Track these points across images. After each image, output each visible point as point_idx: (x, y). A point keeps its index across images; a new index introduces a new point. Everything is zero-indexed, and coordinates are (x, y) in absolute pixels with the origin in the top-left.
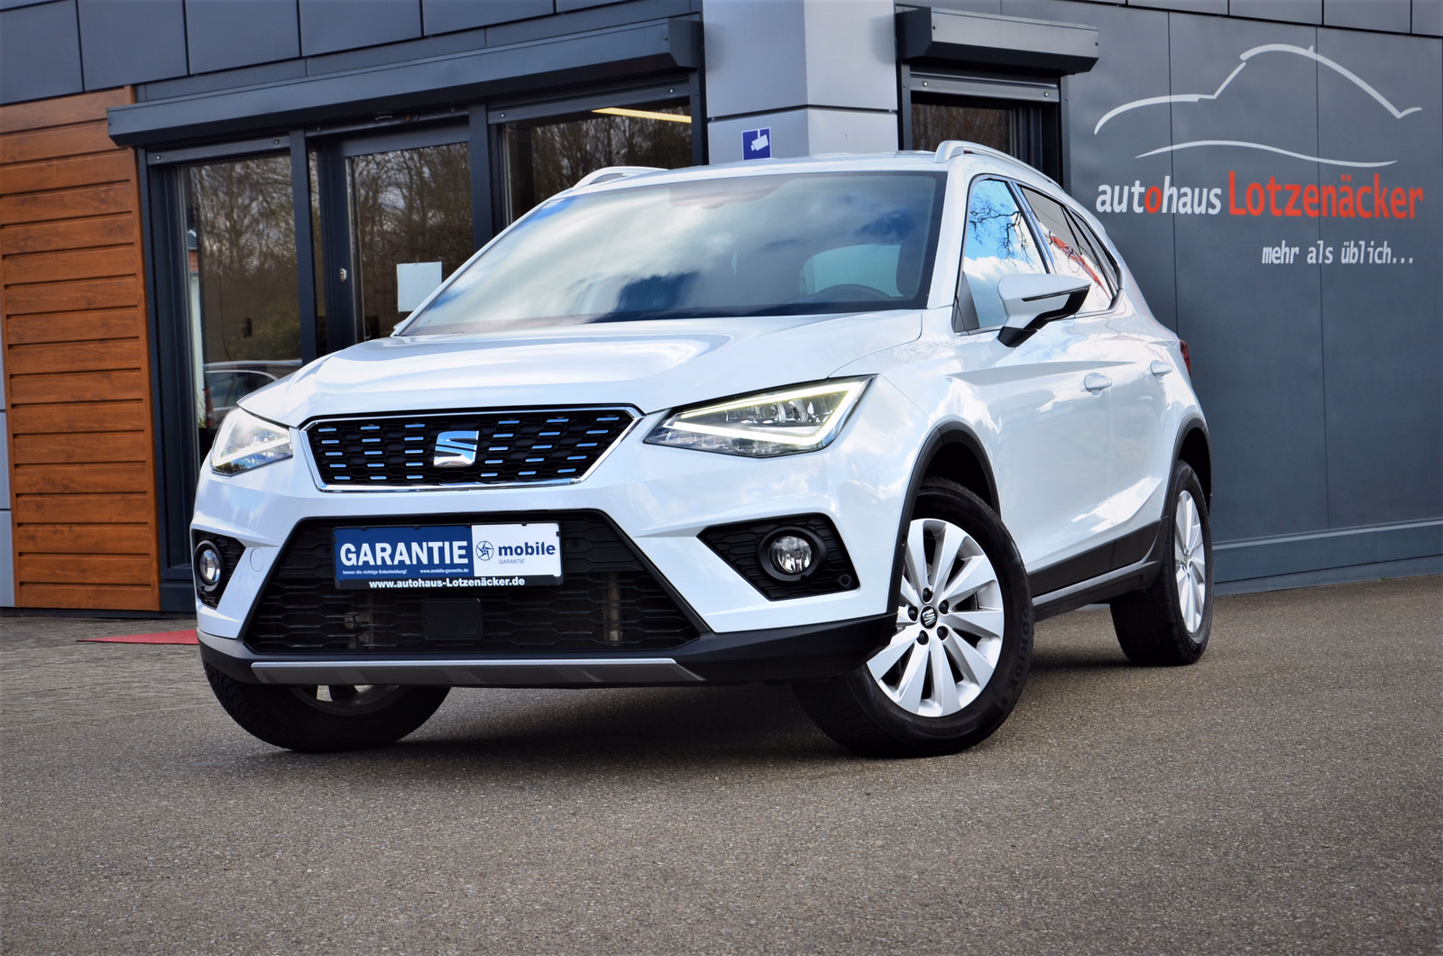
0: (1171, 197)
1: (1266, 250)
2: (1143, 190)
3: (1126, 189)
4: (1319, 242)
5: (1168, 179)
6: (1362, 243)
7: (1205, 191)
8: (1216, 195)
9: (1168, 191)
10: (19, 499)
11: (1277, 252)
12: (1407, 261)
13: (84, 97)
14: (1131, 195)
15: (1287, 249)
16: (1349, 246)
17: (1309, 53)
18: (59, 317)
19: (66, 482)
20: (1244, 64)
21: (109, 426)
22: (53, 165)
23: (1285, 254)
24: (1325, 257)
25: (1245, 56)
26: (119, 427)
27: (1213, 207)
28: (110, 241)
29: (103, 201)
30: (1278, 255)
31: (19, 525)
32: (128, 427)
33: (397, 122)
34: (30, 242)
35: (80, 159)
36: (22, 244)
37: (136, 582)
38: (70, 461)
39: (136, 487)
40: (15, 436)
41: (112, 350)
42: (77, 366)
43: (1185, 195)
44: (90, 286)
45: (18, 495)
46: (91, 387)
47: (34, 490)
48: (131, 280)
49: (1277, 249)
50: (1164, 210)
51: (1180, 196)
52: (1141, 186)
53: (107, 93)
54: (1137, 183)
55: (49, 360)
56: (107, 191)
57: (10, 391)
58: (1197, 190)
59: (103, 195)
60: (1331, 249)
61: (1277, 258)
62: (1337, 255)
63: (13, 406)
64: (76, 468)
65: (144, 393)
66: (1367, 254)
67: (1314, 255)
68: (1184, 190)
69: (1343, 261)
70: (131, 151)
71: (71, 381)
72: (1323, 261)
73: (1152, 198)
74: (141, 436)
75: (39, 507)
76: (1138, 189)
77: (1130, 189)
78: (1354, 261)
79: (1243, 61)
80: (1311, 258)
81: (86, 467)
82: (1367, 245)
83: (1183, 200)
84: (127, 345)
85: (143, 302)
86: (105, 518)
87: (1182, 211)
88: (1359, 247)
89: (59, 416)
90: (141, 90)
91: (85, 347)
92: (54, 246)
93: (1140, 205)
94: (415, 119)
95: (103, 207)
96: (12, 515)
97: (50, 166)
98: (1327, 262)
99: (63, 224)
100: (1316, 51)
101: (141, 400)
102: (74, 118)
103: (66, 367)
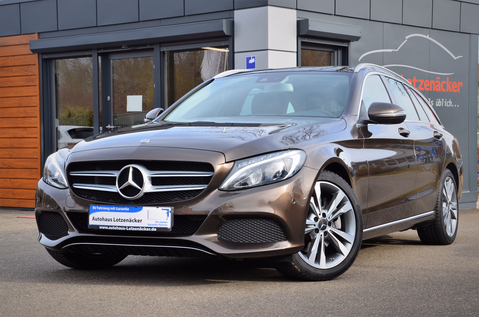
4: (429, 99)
6: (443, 100)
12: (457, 106)
13: (21, 36)
16: (439, 100)
17: (427, 37)
18: (9, 109)
19: (9, 164)
20: (407, 40)
21: (25, 146)
22: (9, 58)
25: (407, 37)
26: (29, 146)
28: (28, 84)
29: (26, 71)
32: (32, 147)
33: (129, 49)
35: (18, 57)
38: (12, 157)
39: (34, 167)
41: (27, 120)
42: (15, 126)
44: (21, 99)
46: (20, 133)
48: (35, 97)
53: (29, 35)
55: (5, 123)
56: (28, 68)
59: (26, 69)
60: (433, 101)
62: (434, 103)
64: (13, 160)
65: (38, 135)
66: (444, 103)
69: (436, 106)
70: (37, 55)
71: (12, 131)
74: (36, 150)
78: (440, 106)
81: (17, 160)
82: (444, 100)
84: (33, 119)
85: (39, 105)
86: (23, 177)
88: (441, 101)
89: (8, 142)
90: (41, 35)
91: (18, 119)
92: (8, 85)
94: (135, 48)
95: (26, 73)
99: (12, 78)
100: (430, 37)
101: (37, 138)
102: (17, 43)
103: (11, 126)
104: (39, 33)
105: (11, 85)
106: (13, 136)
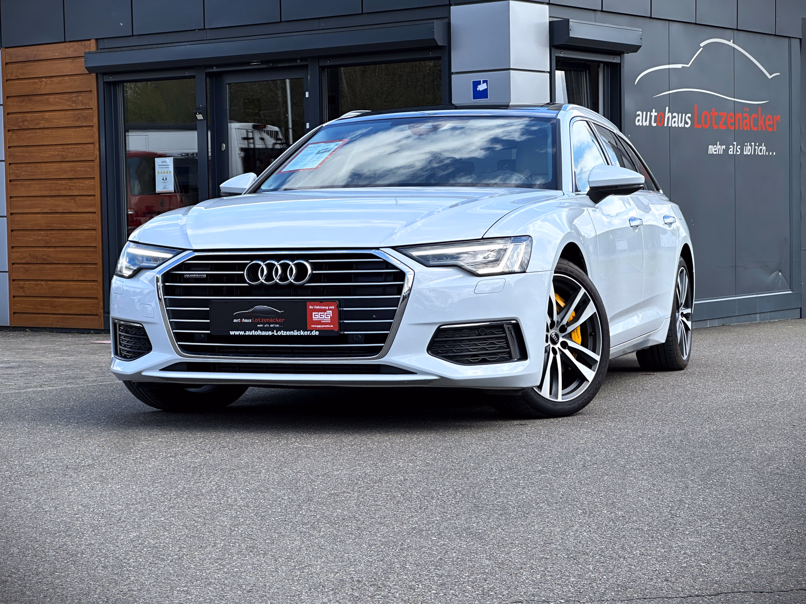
0: (668, 117)
1: (710, 147)
2: (656, 114)
3: (649, 113)
4: (734, 143)
5: (667, 108)
6: (753, 144)
7: (684, 115)
8: (689, 117)
9: (668, 115)
10: (14, 266)
11: (715, 148)
12: (772, 154)
13: (65, 44)
14: (651, 116)
15: (720, 146)
16: (747, 146)
17: (731, 43)
18: (43, 165)
19: (44, 257)
20: (702, 49)
21: (74, 227)
22: (43, 81)
23: (719, 148)
24: (737, 151)
25: (702, 45)
26: (80, 227)
27: (687, 124)
28: (78, 124)
29: (74, 102)
30: (716, 150)
31: (13, 280)
32: (86, 228)
33: (264, 66)
34: (26, 123)
35: (61, 78)
36: (20, 124)
37: (89, 313)
38: (48, 245)
39: (90, 261)
40: (12, 231)
41: (77, 184)
42: (53, 193)
43: (675, 117)
44: (64, 148)
45: (13, 264)
46: (62, 205)
47: (24, 261)
48: (91, 146)
49: (715, 146)
50: (666, 125)
51: (673, 117)
52: (655, 112)
53: (80, 43)
54: (654, 110)
55: (36, 189)
56: (77, 96)
57: (10, 205)
58: (680, 115)
59: (74, 99)
60: (739, 147)
61: (715, 151)
62: (742, 150)
63: (11, 214)
64: (52, 249)
65: (97, 209)
66: (755, 149)
67: (732, 150)
68: (674, 114)
69: (745, 153)
70: (94, 75)
71: (50, 201)
72: (736, 153)
73: (660, 119)
74: (94, 232)
75: (26, 271)
76: (654, 114)
77: (650, 114)
78: (749, 154)
79: (701, 47)
80: (731, 151)
81: (58, 249)
82: (755, 145)
83: (674, 120)
84: (87, 182)
85: (98, 158)
86: (70, 277)
87: (673, 125)
88: (751, 145)
89: (41, 220)
90: (99, 41)
91: (60, 182)
92: (41, 126)
93: (655, 123)
94: (276, 65)
95: (74, 105)
96: (9, 275)
97: (40, 81)
98: (738, 153)
99: (48, 114)
100: (734, 43)
101: (94, 213)
102: (57, 55)
103: (46, 193)
104: (97, 40)
105: (47, 125)
106: (51, 210)
